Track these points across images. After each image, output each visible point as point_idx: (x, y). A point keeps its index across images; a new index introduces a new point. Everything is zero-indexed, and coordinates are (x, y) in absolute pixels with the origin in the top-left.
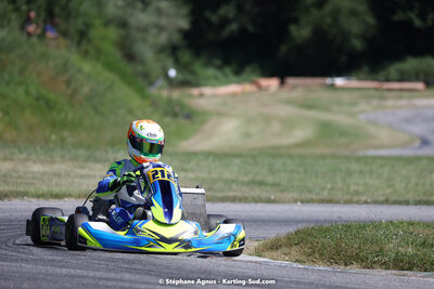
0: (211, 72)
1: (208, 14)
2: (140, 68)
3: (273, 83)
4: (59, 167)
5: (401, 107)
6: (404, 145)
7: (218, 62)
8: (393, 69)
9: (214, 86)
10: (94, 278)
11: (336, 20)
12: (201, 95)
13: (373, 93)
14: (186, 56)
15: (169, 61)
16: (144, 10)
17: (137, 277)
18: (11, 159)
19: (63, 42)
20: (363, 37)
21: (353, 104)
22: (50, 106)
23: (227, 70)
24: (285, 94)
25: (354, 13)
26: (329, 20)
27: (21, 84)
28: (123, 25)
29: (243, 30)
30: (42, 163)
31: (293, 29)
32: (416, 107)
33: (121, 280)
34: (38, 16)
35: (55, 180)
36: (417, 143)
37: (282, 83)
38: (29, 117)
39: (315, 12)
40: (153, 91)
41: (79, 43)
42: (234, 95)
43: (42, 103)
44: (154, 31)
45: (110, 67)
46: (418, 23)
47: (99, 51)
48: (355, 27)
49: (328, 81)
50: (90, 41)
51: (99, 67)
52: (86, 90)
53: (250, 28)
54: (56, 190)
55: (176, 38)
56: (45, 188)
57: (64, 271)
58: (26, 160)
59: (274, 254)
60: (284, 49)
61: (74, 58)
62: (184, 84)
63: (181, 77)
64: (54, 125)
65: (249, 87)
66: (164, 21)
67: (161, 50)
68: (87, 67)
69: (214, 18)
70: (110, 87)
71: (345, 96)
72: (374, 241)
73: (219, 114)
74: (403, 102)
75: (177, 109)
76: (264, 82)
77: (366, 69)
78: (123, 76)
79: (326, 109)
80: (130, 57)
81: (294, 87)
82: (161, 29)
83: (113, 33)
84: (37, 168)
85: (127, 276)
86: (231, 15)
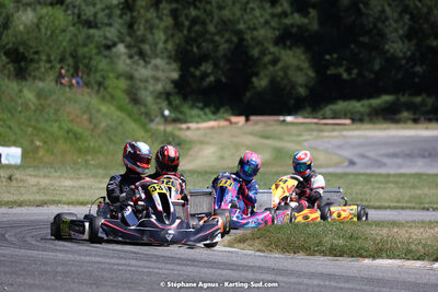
0: (195, 112)
1: (192, 70)
2: (143, 109)
3: (241, 119)
4: (83, 182)
5: (335, 137)
6: (337, 165)
7: (201, 105)
8: (328, 110)
9: (197, 122)
10: (109, 264)
11: (286, 75)
12: (188, 128)
13: (313, 126)
14: (177, 101)
15: (165, 104)
16: (145, 67)
17: (141, 263)
18: (49, 177)
19: (86, 90)
20: (306, 86)
21: (299, 135)
22: (77, 137)
23: (207, 110)
24: (250, 127)
25: (299, 69)
26: (281, 74)
27: (56, 121)
28: (130, 77)
29: (218, 81)
30: (71, 179)
31: (255, 80)
32: (345, 137)
33: (129, 265)
34: (68, 71)
35: (81, 191)
36: (346, 164)
37: (247, 120)
38: (62, 146)
39: (271, 68)
40: (153, 126)
41: (98, 91)
42: (212, 128)
43: (71, 135)
44: (152, 81)
45: (120, 108)
46: (345, 76)
47: (112, 97)
48: (300, 79)
49: (282, 118)
50: (105, 88)
51: (113, 108)
52: (103, 125)
53: (224, 80)
54: (81, 199)
55: (170, 87)
56: (73, 198)
57: (88, 258)
58: (60, 177)
59: (241, 245)
60: (248, 94)
61: (94, 101)
62: (176, 121)
63: (173, 115)
64: (80, 151)
65: (223, 123)
66: (160, 74)
67: (159, 95)
68: (104, 108)
69: (198, 73)
70: (121, 123)
71: (294, 130)
72: (315, 235)
73: (202, 143)
74: (335, 134)
75: (171, 139)
76: (234, 119)
77: (309, 109)
78: (130, 115)
79: (280, 138)
80: (135, 100)
81: (256, 123)
82: (157, 79)
83: (123, 84)
84: (68, 183)
85: (133, 262)
86: (209, 71)
